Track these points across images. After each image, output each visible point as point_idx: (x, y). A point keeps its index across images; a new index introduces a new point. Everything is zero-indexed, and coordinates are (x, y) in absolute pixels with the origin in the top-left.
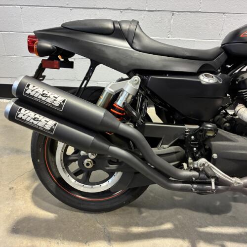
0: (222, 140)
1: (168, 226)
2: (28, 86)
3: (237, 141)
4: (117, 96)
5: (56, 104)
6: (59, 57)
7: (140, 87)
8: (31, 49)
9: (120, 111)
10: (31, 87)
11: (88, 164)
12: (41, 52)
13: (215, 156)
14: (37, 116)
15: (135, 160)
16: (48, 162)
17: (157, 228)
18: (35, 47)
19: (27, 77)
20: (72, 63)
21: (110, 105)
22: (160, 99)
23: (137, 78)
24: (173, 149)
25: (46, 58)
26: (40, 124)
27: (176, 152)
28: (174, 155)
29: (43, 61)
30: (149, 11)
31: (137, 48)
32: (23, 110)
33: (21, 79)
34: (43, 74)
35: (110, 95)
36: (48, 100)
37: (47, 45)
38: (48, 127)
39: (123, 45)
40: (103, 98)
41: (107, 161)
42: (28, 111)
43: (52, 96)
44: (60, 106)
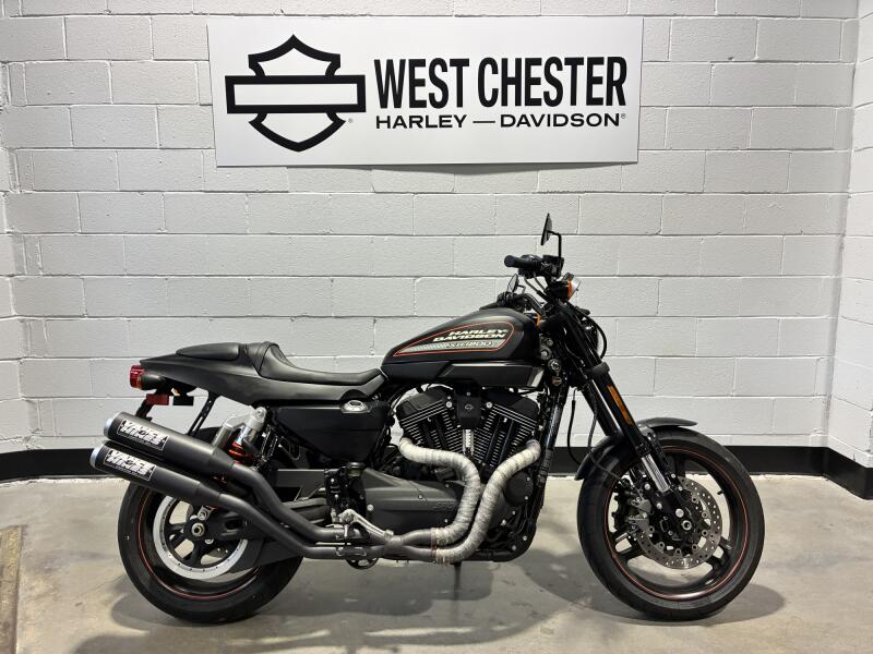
0: (378, 486)
1: (322, 633)
2: (124, 423)
3: (399, 485)
4: (237, 432)
5: (156, 442)
6: (173, 390)
7: (266, 420)
8: (133, 383)
9: (239, 451)
10: (127, 424)
11: (197, 530)
12: (145, 385)
13: (370, 508)
14: (132, 458)
15: (254, 511)
16: (143, 541)
17: (304, 637)
18: (139, 379)
19: (124, 414)
20: (192, 398)
21: (227, 445)
22: (297, 436)
23: (262, 410)
24: (313, 501)
25: (153, 391)
26: (134, 468)
27: (318, 506)
28: (316, 510)
29: (148, 396)
30: (336, 317)
31: (266, 375)
32: (115, 452)
33: (116, 415)
34: (148, 415)
35: (228, 431)
36: (147, 438)
37: (155, 376)
38: (143, 472)
39: (252, 373)
40: (219, 436)
41: (223, 525)
42: (120, 453)
43: (151, 433)
44: (161, 444)
